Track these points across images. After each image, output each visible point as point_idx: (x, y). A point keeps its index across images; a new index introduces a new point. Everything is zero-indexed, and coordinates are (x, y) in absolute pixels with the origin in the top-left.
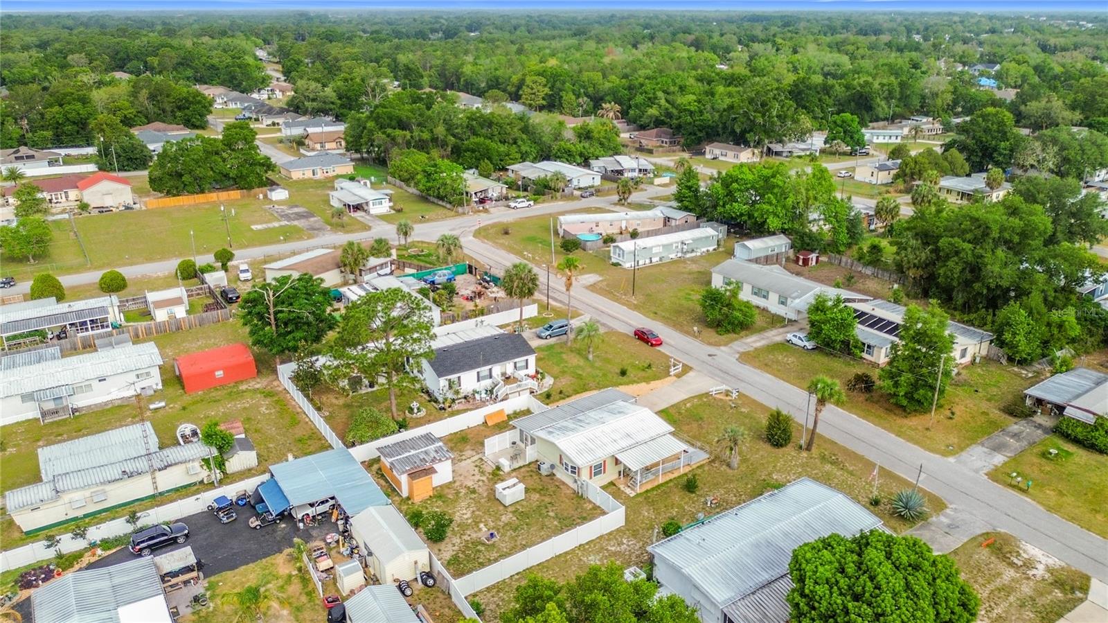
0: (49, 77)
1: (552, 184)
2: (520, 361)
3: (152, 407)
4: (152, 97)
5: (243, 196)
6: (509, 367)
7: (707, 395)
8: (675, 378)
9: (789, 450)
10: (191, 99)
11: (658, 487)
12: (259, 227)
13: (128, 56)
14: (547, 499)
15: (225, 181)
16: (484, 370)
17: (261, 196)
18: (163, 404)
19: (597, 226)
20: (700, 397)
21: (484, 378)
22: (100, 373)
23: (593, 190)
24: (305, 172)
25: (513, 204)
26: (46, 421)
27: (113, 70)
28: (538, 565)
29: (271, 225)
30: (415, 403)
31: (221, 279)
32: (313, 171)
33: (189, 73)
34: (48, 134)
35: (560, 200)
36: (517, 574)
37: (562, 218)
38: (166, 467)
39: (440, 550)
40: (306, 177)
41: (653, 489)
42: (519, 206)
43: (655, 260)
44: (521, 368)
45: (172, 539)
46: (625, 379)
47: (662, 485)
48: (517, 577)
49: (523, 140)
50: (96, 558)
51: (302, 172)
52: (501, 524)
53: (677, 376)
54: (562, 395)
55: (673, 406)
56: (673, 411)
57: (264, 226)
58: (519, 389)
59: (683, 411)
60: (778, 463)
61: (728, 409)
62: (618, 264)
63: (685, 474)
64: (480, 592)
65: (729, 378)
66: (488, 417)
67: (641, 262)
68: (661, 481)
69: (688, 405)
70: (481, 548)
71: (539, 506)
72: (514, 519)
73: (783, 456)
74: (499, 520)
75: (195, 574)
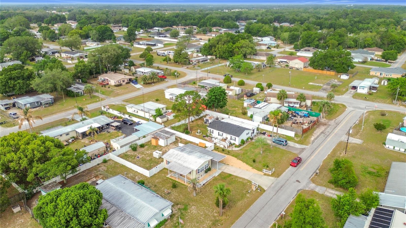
2: (233, 137)
5: (335, 75)
8: (263, 174)
9: (217, 210)
11: (174, 181)
12: (311, 83)
15: (331, 68)
16: (221, 133)
17: (339, 76)
21: (220, 135)
24: (377, 73)
28: (127, 167)
29: (315, 84)
30: (199, 130)
32: (381, 73)
38: (147, 112)
39: (131, 152)
40: (376, 75)
41: (172, 180)
44: (233, 140)
45: (127, 123)
46: (252, 163)
48: (121, 165)
50: (119, 119)
51: (375, 73)
52: (145, 158)
53: (265, 174)
54: (228, 153)
55: (236, 176)
56: (232, 177)
57: (313, 84)
58: (220, 143)
59: (234, 179)
60: (204, 207)
61: (245, 191)
62: (385, 144)
63: (185, 185)
64: (115, 161)
65: (277, 188)
66: (200, 143)
67: (397, 149)
68: (177, 180)
69: (240, 180)
70: (133, 157)
71: (155, 162)
72: (148, 159)
73: (211, 208)
74: (147, 157)
75: (114, 128)
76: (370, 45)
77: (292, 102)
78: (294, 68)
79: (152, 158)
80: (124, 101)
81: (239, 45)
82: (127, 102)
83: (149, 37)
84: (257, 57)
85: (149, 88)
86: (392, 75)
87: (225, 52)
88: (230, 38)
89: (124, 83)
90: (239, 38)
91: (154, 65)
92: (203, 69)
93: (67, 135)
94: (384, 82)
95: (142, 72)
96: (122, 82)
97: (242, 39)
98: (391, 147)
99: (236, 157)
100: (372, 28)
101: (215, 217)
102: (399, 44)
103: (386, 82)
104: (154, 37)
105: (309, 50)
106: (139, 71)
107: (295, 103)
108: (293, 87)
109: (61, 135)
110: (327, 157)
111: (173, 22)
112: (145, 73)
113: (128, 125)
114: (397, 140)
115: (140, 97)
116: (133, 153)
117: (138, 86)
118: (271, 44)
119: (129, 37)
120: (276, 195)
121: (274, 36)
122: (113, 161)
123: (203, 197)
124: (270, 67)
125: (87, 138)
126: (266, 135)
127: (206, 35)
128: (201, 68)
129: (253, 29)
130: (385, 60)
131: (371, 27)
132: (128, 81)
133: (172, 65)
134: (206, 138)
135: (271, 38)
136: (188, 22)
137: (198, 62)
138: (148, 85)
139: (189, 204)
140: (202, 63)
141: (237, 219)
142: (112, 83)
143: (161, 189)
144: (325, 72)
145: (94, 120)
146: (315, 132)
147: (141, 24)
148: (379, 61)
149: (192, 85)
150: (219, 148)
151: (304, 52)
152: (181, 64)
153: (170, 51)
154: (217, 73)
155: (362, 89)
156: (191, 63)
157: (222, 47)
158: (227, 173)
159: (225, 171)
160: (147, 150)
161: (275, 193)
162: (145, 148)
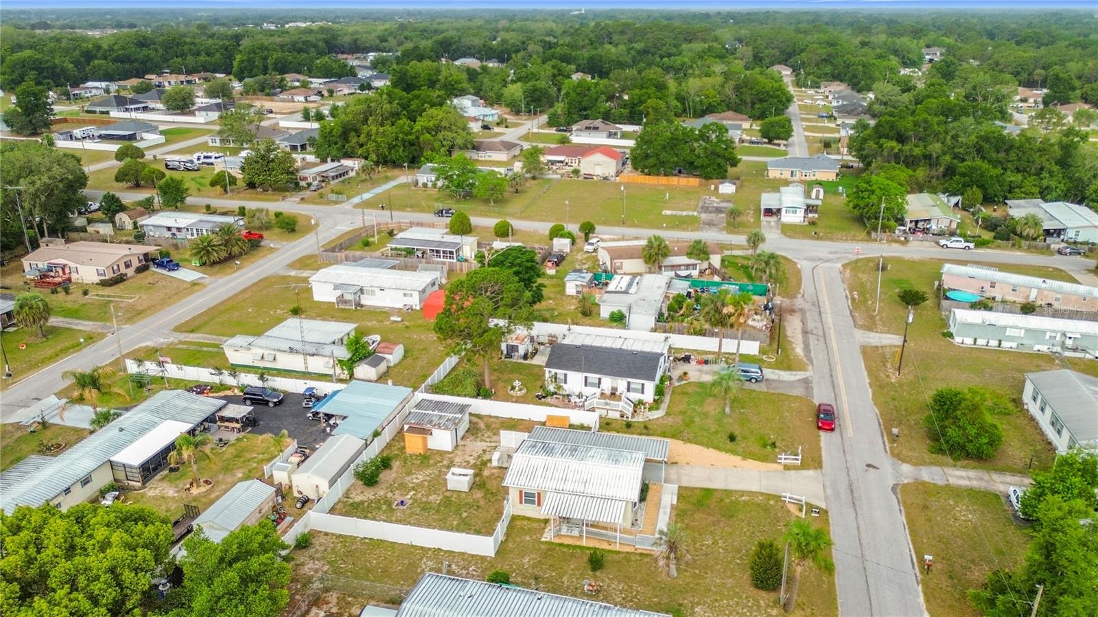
0: (694, 66)
1: (1018, 230)
2: (636, 383)
3: (392, 318)
4: (737, 88)
5: (701, 185)
6: (621, 384)
7: (778, 498)
8: (781, 467)
9: (764, 597)
10: (771, 93)
11: (576, 547)
12: (668, 212)
13: (794, 51)
14: (482, 503)
15: (689, 167)
16: (593, 377)
17: (713, 187)
18: (399, 319)
19: (992, 286)
20: (769, 496)
21: (593, 385)
22: (384, 285)
23: (1086, 247)
24: (784, 173)
25: (943, 242)
26: (340, 307)
27: (780, 63)
28: (391, 543)
29: (679, 213)
30: (517, 382)
31: (566, 245)
32: (792, 172)
33: (828, 69)
34: (625, 111)
35: (1024, 251)
36: (370, 539)
37: (947, 267)
38: (313, 355)
39: (362, 492)
40: (783, 177)
41: (568, 546)
42: (950, 245)
43: (1006, 344)
44: (636, 390)
45: (265, 401)
46: (729, 445)
47: (581, 547)
48: (367, 541)
49: (1051, 173)
50: (233, 394)
51: (780, 172)
52: (424, 499)
53: (787, 468)
54: (645, 431)
55: (725, 490)
56: (717, 495)
57: (674, 213)
58: (608, 407)
59: (727, 501)
60: (727, 600)
61: (782, 524)
62: (951, 335)
63: (619, 552)
64: (333, 534)
65: (845, 497)
66: (550, 418)
67: (981, 342)
68: (584, 544)
69: (743, 498)
70: (384, 507)
71: (467, 504)
72: (438, 502)
73: (746, 598)
74: (428, 496)
75: (238, 426)
76: (714, 106)
77: (680, 266)
78: (595, 178)
79: (448, 494)
80: (177, 329)
81: (431, 124)
82: (192, 331)
83: (88, 112)
84: (481, 153)
85: (228, 278)
86: (816, 174)
87: (394, 146)
88: (398, 104)
89: (130, 272)
90: (423, 105)
91: (189, 200)
92: (356, 200)
93: (85, 484)
94: (818, 192)
95: (169, 229)
96: (123, 270)
97: (432, 107)
98: (969, 341)
99: (673, 436)
100: (691, 67)
102: (775, 100)
103: (822, 191)
104: (107, 113)
105: (596, 128)
106: (154, 226)
107: (687, 266)
108: (635, 226)
109: (67, 491)
110: (870, 390)
111: (144, 63)
112: (179, 229)
113: (271, 405)
114: (979, 321)
115: (222, 308)
116: (368, 494)
117: (186, 275)
118: (484, 116)
119: (27, 119)
120: (860, 515)
121: (476, 94)
122: (326, 534)
123: (697, 572)
124: (534, 178)
125: (158, 477)
126: (693, 363)
127: (275, 98)
128: (348, 198)
129: (415, 78)
130: (766, 140)
131: (690, 64)
132: (140, 261)
133: (242, 195)
134: (549, 399)
135: (473, 101)
136: (190, 60)
137: (321, 179)
138: (217, 268)
139: (681, 605)
140: (337, 181)
141: (837, 608)
142: (87, 274)
143: (563, 583)
144: (674, 180)
145: (155, 411)
146: (789, 333)
147: (39, 74)
148: (758, 143)
149: (362, 249)
150: (610, 421)
151: (586, 133)
152: (274, 190)
153: (209, 154)
154: (407, 206)
155: (791, 214)
156: (303, 183)
157: (380, 133)
158: (696, 488)
159: (684, 484)
160: (409, 474)
161: (853, 510)
162: (394, 469)
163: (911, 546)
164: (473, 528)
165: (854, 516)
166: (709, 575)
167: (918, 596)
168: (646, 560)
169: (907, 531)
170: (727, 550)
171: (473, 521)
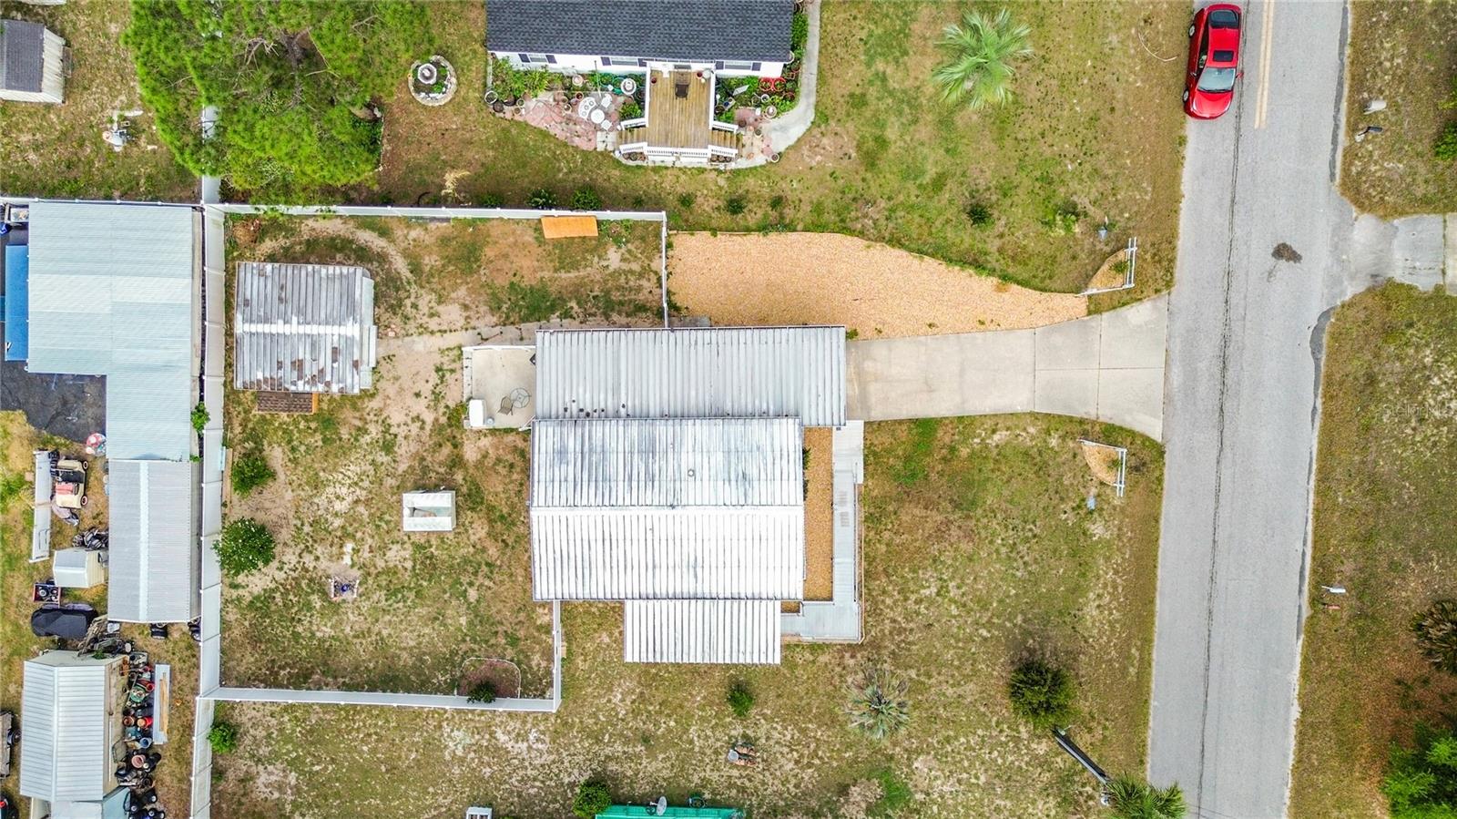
8: (1077, 309)
20: (1050, 422)
55: (960, 419)
56: (943, 436)
59: (964, 452)
60: (966, 736)
61: (1067, 506)
65: (1206, 390)
69: (996, 437)
70: (316, 600)
71: (466, 561)
72: (409, 564)
73: (998, 724)
74: (383, 549)
101: (1044, 763)
120: (1227, 450)
139: (891, 758)
141: (1146, 724)
143: (691, 742)
158: (901, 422)
159: (877, 415)
160: (317, 485)
161: (1216, 434)
162: (281, 477)
163: (1310, 528)
164: (500, 629)
165: (1215, 452)
166: (933, 681)
167: (1292, 668)
168: (823, 659)
169: (1312, 483)
170: (964, 605)
171: (494, 610)
